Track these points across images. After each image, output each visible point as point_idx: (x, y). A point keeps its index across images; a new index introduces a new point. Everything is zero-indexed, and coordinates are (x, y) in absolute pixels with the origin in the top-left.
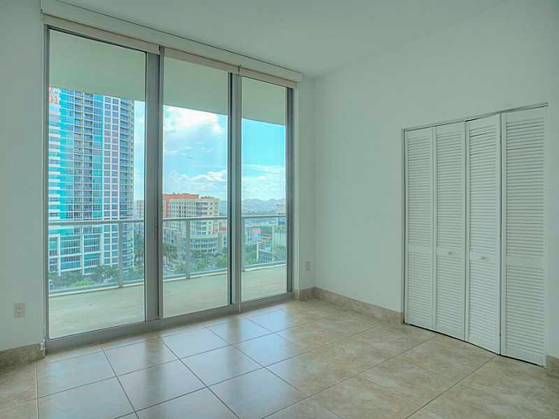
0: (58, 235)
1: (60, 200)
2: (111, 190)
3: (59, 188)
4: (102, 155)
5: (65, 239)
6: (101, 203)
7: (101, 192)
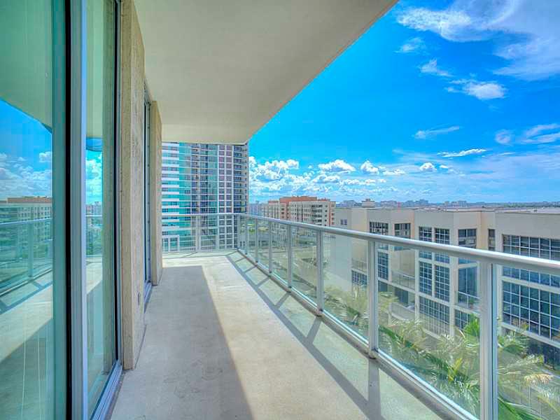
0: (178, 236)
1: (180, 204)
2: (225, 194)
3: (178, 193)
4: (216, 161)
5: (185, 239)
6: (216, 206)
7: (217, 196)
